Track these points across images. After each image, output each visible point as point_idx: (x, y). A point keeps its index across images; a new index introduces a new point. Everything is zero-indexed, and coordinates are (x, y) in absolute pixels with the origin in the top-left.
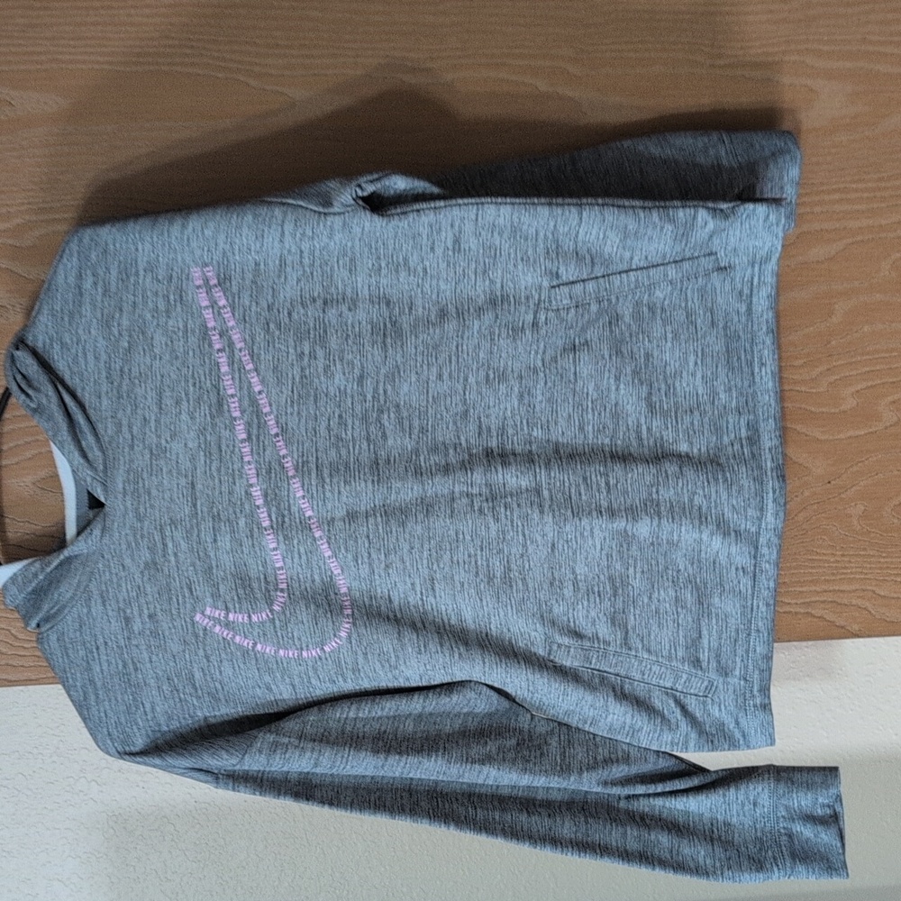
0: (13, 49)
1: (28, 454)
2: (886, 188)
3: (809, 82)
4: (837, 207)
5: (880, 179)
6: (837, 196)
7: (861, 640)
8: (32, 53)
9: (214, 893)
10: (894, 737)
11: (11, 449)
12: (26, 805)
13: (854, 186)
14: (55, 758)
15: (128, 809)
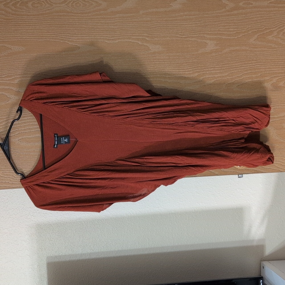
0: (12, 36)
1: (17, 133)
2: (224, 67)
3: (205, 41)
4: (212, 72)
5: (223, 65)
6: (212, 69)
7: (218, 176)
8: (16, 37)
9: (63, 244)
10: (234, 204)
11: (12, 132)
12: (16, 222)
13: (216, 66)
14: (23, 210)
15: (41, 223)
